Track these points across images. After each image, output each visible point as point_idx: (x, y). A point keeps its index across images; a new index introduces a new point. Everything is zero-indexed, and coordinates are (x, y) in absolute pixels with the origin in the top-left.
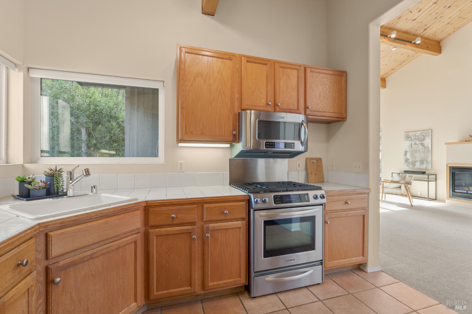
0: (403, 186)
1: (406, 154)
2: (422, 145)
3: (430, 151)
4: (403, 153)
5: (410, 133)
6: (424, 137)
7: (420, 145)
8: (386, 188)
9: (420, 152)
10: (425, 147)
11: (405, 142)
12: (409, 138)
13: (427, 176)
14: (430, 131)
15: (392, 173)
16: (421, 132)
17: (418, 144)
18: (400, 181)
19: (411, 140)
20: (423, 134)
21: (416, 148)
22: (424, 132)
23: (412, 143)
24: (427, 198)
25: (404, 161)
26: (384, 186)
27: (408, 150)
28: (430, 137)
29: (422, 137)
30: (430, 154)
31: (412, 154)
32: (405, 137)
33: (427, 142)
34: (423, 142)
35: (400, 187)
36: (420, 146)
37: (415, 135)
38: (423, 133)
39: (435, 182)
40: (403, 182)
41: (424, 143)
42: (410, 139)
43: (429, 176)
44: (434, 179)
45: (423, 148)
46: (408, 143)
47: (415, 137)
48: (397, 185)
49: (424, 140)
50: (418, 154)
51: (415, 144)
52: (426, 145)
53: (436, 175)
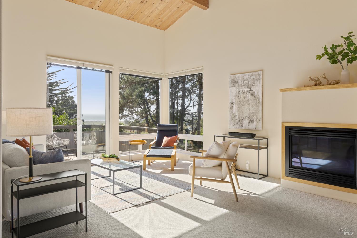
0: (224, 164)
1: (232, 108)
2: (252, 93)
3: (261, 103)
4: (229, 106)
5: (237, 76)
6: (254, 83)
7: (248, 93)
8: (199, 167)
9: (248, 104)
10: (255, 97)
11: (231, 88)
12: (236, 82)
13: (258, 140)
14: (261, 72)
15: (215, 136)
16: (251, 74)
17: (246, 93)
18: (220, 155)
19: (239, 86)
20: (252, 77)
21: (244, 98)
22: (254, 73)
23: (239, 91)
24: (257, 174)
25: (229, 117)
26: (196, 165)
27: (234, 101)
28: (261, 81)
29: (252, 82)
30: (261, 107)
31: (239, 107)
32: (232, 81)
33: (257, 89)
34: (252, 89)
35: (220, 165)
36: (249, 96)
37: (243, 79)
38: (252, 75)
39: (266, 149)
40: (225, 157)
41: (254, 91)
42: (236, 85)
43: (260, 141)
44: (265, 145)
45: (253, 98)
46: (234, 90)
47: (242, 82)
48: (216, 162)
49: (253, 86)
50: (246, 107)
51: (243, 92)
52: (256, 94)
53: (267, 139)
